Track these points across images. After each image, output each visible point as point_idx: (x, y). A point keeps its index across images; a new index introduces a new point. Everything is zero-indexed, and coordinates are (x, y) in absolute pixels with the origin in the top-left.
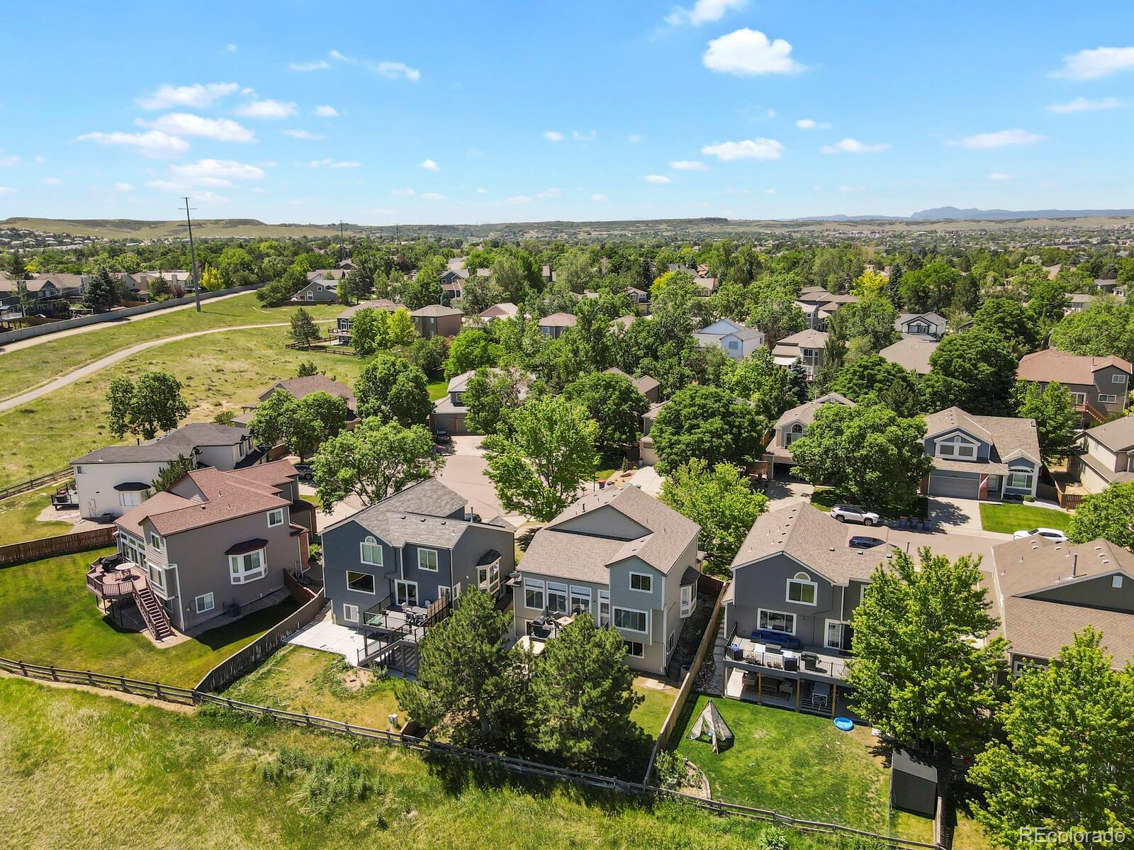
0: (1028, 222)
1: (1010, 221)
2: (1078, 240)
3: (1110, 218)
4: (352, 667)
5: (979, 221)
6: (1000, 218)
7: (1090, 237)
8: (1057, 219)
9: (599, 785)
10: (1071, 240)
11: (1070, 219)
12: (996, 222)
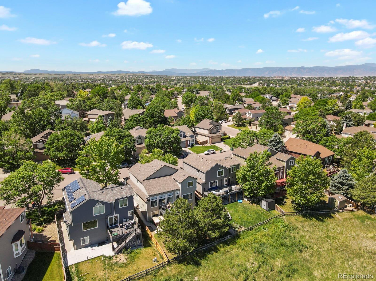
0: (67, 75)
1: (61, 74)
2: (85, 81)
3: (89, 74)
4: (113, 256)
5: (51, 74)
6: (57, 73)
7: (88, 80)
8: (75, 74)
9: (225, 240)
10: (83, 81)
11: (78, 74)
12: (57, 75)
